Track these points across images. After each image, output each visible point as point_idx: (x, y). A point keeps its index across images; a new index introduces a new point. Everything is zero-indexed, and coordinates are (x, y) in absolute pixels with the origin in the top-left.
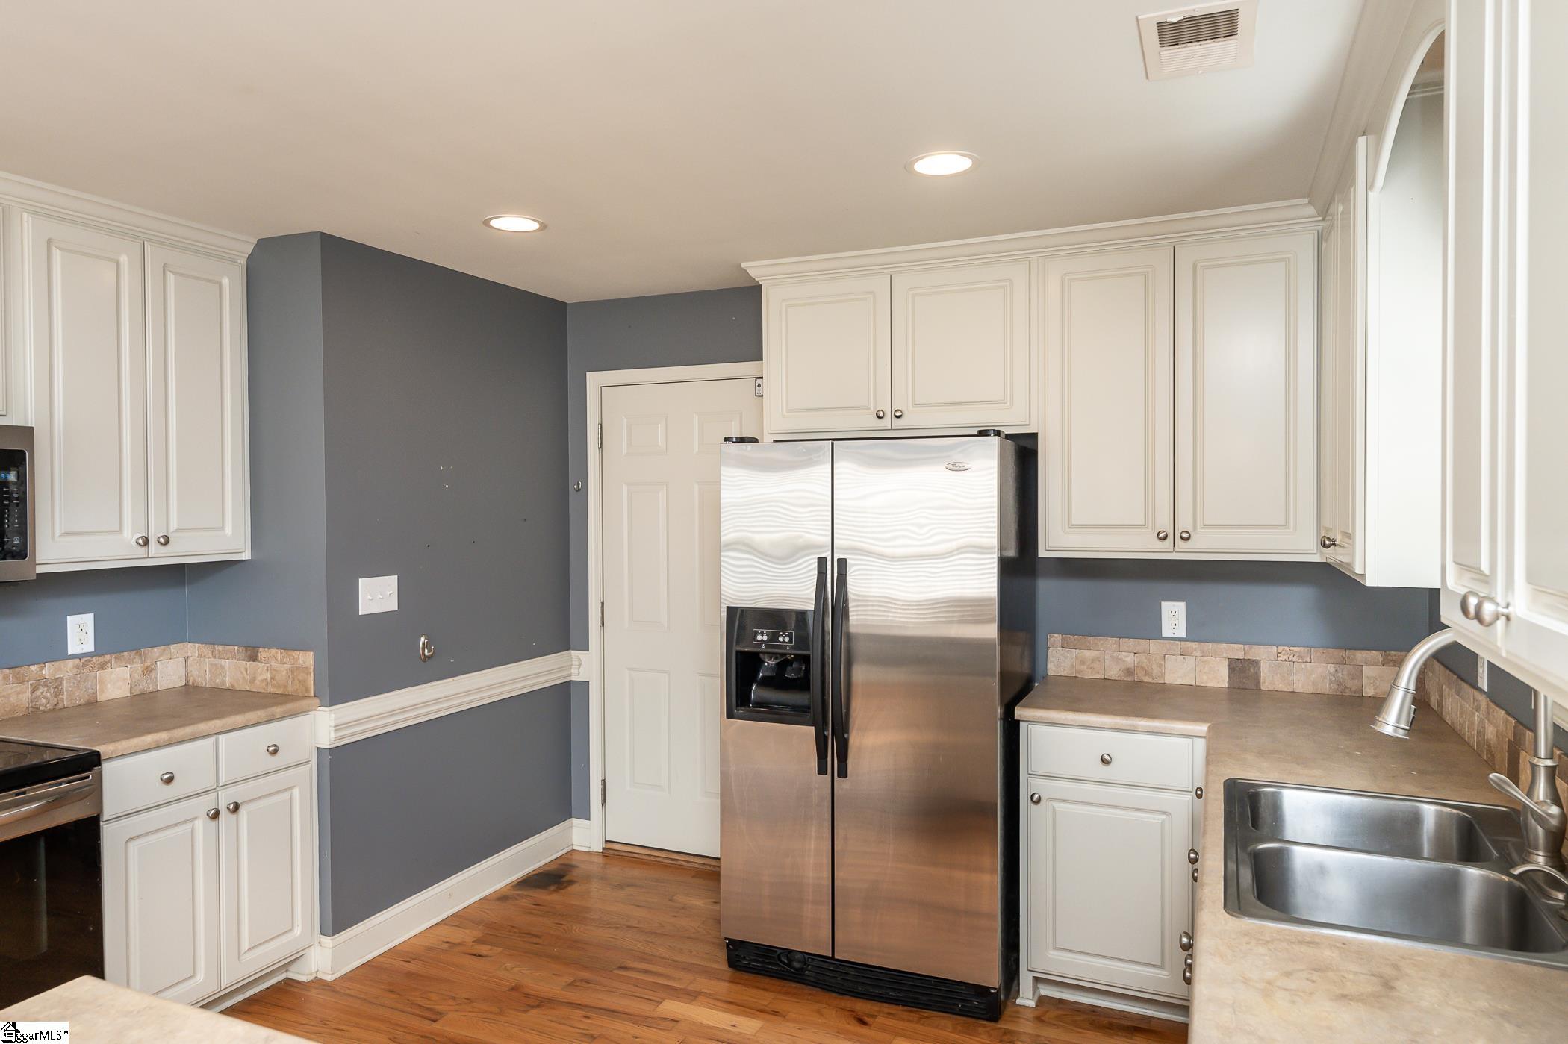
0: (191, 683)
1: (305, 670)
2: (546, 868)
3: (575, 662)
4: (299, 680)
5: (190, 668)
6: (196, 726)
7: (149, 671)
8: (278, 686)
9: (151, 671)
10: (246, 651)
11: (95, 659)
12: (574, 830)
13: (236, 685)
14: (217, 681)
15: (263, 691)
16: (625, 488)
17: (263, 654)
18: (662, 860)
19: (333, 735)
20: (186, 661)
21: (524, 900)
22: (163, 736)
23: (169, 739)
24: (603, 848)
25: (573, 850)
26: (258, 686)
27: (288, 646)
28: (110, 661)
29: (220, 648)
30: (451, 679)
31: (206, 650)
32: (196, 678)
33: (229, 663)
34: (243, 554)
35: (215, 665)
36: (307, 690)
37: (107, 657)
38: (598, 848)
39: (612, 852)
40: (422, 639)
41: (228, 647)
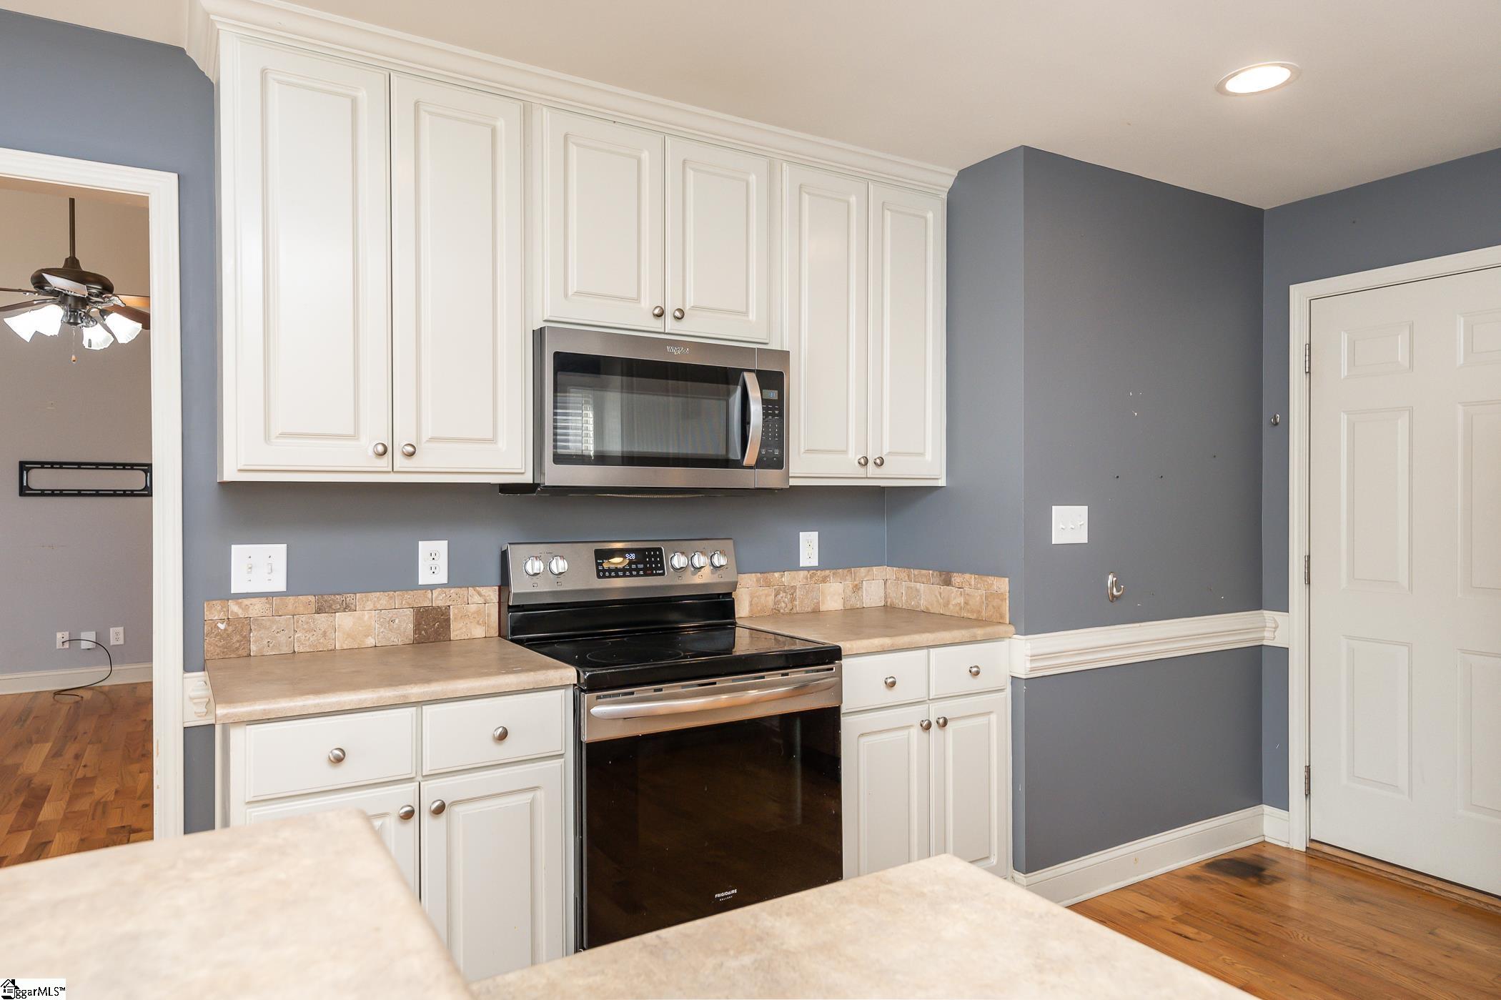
0: (889, 604)
1: (999, 596)
2: (1237, 855)
3: (1270, 624)
4: (993, 606)
5: (888, 591)
6: (912, 636)
7: (857, 588)
8: (972, 611)
9: (858, 590)
10: (940, 576)
11: (819, 572)
12: (1266, 819)
13: (930, 608)
14: (913, 603)
15: (956, 615)
16: (1344, 417)
17: (957, 579)
18: (1398, 879)
19: (1029, 665)
20: (885, 583)
21: (1221, 886)
22: (886, 641)
23: (892, 645)
24: (1307, 848)
25: (1264, 841)
26: (952, 610)
27: (984, 570)
28: (828, 576)
29: (916, 572)
30: (1137, 625)
31: (903, 573)
32: (894, 600)
33: (924, 587)
34: (940, 481)
35: (911, 588)
36: (1002, 616)
37: (827, 572)
38: (1300, 845)
39: (1320, 855)
40: (1110, 577)
41: (924, 572)
